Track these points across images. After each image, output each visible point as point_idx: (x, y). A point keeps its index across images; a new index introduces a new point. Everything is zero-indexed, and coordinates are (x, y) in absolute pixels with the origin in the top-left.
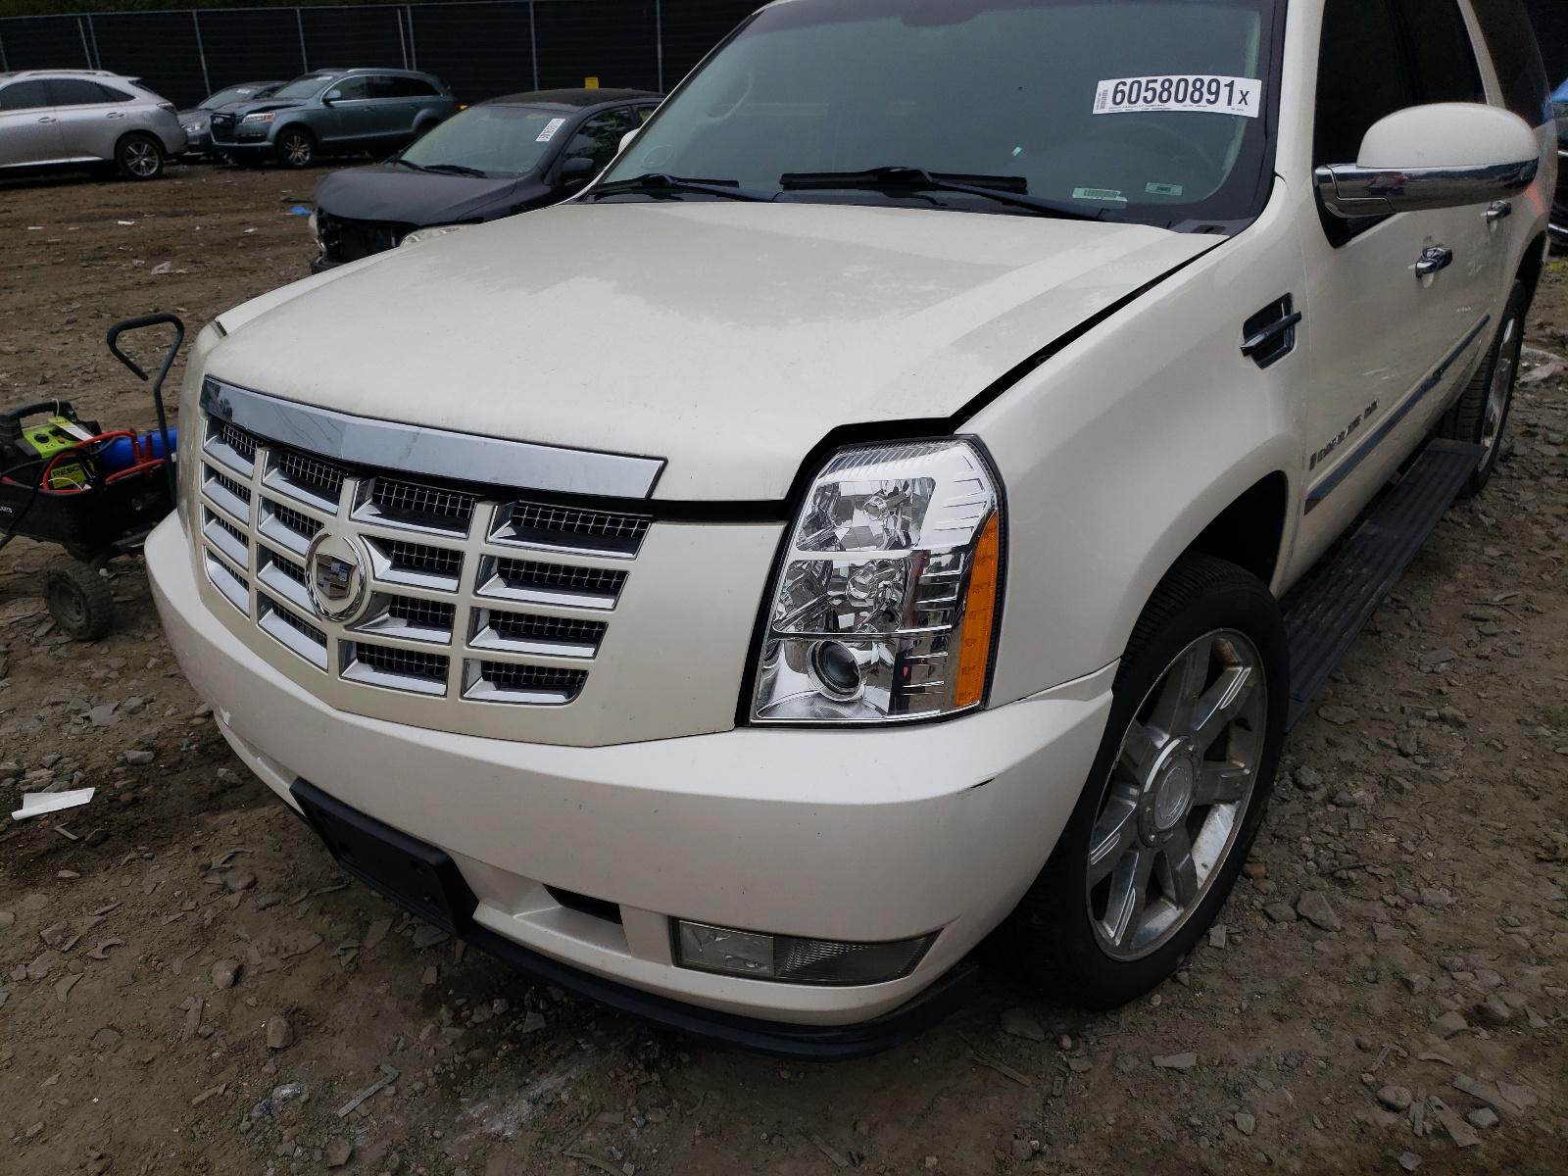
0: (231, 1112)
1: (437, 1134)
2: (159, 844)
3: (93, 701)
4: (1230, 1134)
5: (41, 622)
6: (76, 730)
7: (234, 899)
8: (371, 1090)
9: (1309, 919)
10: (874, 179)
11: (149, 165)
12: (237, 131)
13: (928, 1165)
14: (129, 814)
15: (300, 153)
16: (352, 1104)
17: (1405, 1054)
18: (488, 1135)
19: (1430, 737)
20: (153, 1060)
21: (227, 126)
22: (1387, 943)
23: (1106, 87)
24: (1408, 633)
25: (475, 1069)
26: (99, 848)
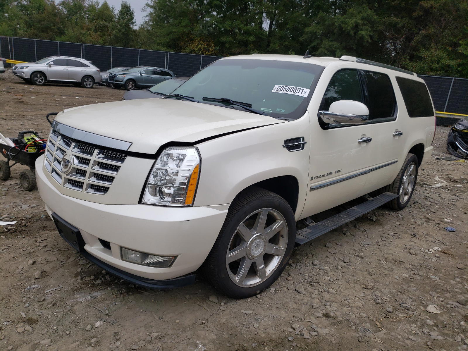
0: (21, 288)
1: (66, 299)
2: (27, 235)
3: (24, 204)
4: (252, 328)
5: (18, 185)
6: (17, 209)
7: (40, 248)
8: (55, 289)
9: (298, 291)
10: (221, 100)
11: (90, 85)
12: (115, 79)
13: (176, 322)
14: (23, 228)
15: (131, 86)
16: (49, 291)
17: (303, 319)
18: (78, 301)
19: (353, 259)
20: (7, 277)
21: (113, 77)
22: (314, 298)
23: (276, 87)
24: (363, 237)
25: (81, 289)
26: (12, 234)
